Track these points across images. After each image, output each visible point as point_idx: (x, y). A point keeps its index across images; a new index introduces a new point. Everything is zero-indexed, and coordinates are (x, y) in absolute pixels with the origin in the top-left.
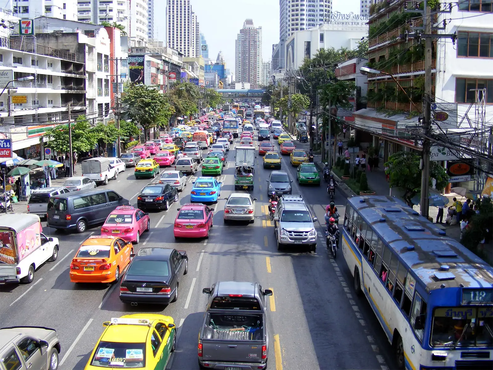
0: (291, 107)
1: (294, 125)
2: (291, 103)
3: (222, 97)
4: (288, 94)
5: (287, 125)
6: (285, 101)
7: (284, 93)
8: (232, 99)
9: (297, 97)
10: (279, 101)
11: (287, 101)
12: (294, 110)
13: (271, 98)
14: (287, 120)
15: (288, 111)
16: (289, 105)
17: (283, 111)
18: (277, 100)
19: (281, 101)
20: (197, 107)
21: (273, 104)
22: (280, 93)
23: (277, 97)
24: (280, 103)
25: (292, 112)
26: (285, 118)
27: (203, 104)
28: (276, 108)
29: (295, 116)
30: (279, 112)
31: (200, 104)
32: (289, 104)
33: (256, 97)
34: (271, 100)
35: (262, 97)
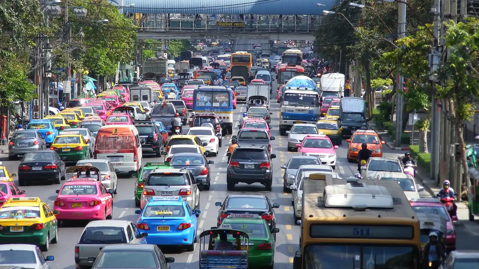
0: (442, 76)
1: (459, 153)
2: (444, 59)
3: (139, 31)
4: (430, 18)
5: (426, 155)
6: (418, 47)
7: (411, 14)
8: (186, 43)
9: (471, 32)
10: (392, 48)
11: (428, 50)
12: (456, 89)
13: (354, 39)
14: (426, 130)
15: (431, 92)
16: (435, 68)
17: (411, 95)
18: (384, 46)
19: (398, 50)
20: (31, 76)
21: (365, 62)
22: (395, 13)
23: (381, 30)
24: (399, 59)
25: (447, 96)
26: (419, 125)
27: (57, 59)
28: (380, 82)
29: (461, 115)
30: (389, 96)
31: (44, 60)
32: (436, 61)
33: (289, 31)
34: (357, 46)
35: (318, 33)
